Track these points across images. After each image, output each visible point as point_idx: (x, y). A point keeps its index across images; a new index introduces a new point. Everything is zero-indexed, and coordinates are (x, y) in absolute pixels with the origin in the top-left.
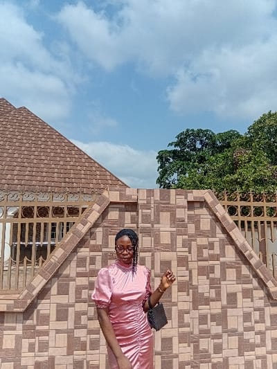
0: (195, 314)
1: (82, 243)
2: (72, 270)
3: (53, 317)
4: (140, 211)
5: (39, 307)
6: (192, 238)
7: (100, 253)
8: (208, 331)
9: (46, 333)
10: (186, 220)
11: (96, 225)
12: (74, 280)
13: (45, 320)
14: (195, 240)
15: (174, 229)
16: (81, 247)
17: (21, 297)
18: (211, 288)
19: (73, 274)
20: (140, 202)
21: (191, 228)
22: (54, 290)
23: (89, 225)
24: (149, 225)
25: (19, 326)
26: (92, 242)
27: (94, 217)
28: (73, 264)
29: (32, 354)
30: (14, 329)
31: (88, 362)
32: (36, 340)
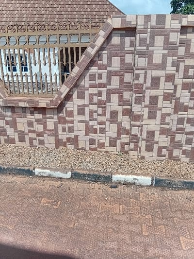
0: (175, 117)
1: (92, 63)
2: (86, 82)
3: (76, 112)
4: (138, 35)
5: (67, 106)
6: (181, 59)
7: (106, 71)
8: (183, 129)
9: (72, 122)
10: (178, 44)
11: (102, 48)
12: (88, 90)
13: (70, 114)
14: (184, 61)
15: (166, 52)
16: (92, 66)
17: (54, 99)
18: (191, 99)
19: (87, 86)
20: (138, 27)
21: (181, 51)
22: (75, 95)
23: (96, 48)
24: (145, 48)
25: (56, 117)
26: (99, 62)
27: (100, 41)
28: (87, 78)
29: (65, 133)
30: (53, 118)
31: (98, 140)
32: (66, 126)
